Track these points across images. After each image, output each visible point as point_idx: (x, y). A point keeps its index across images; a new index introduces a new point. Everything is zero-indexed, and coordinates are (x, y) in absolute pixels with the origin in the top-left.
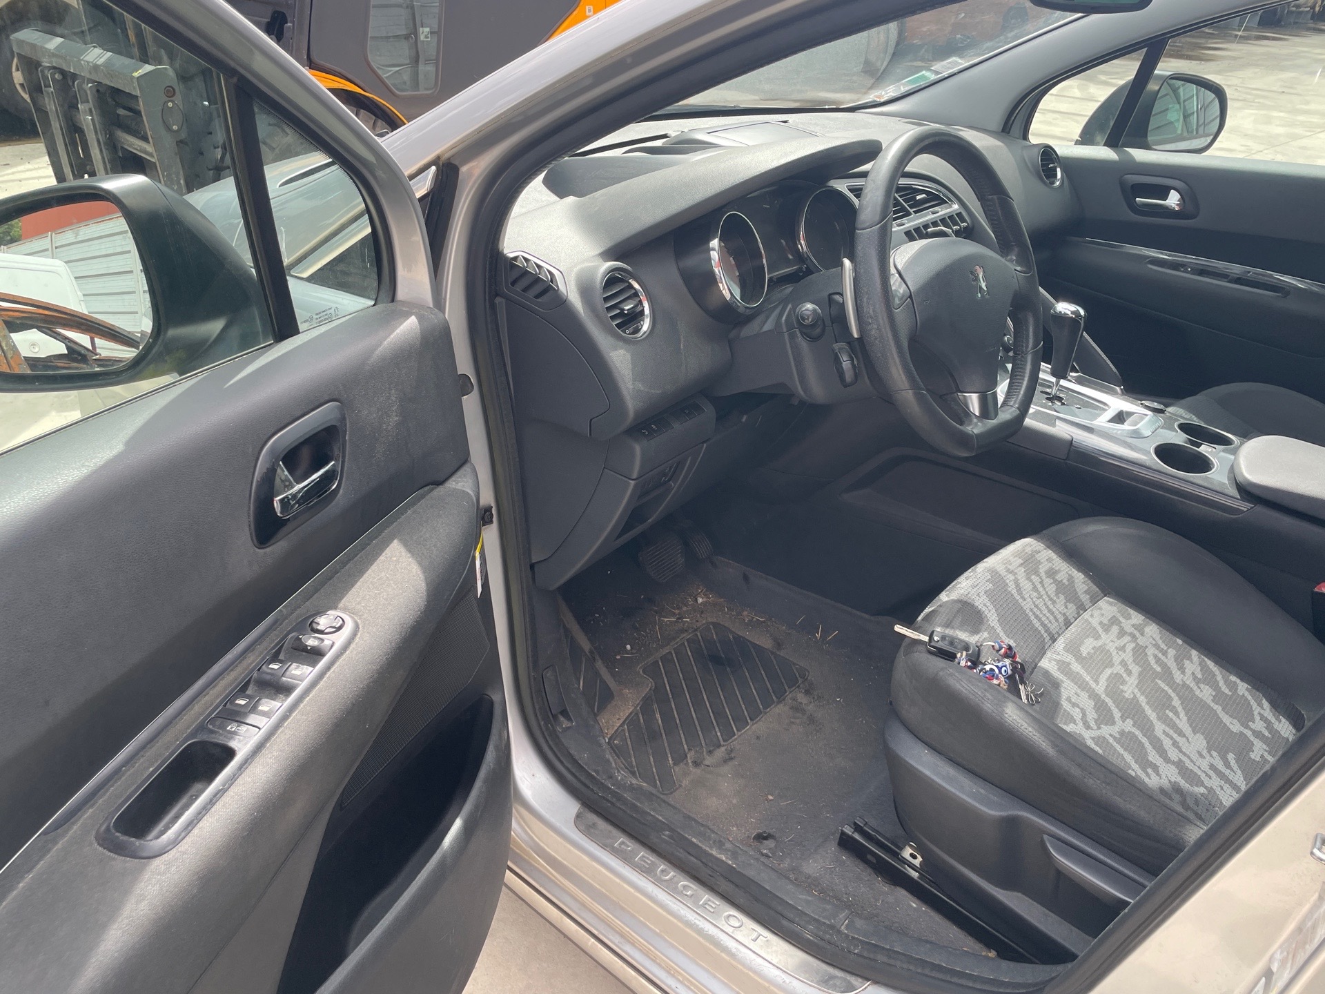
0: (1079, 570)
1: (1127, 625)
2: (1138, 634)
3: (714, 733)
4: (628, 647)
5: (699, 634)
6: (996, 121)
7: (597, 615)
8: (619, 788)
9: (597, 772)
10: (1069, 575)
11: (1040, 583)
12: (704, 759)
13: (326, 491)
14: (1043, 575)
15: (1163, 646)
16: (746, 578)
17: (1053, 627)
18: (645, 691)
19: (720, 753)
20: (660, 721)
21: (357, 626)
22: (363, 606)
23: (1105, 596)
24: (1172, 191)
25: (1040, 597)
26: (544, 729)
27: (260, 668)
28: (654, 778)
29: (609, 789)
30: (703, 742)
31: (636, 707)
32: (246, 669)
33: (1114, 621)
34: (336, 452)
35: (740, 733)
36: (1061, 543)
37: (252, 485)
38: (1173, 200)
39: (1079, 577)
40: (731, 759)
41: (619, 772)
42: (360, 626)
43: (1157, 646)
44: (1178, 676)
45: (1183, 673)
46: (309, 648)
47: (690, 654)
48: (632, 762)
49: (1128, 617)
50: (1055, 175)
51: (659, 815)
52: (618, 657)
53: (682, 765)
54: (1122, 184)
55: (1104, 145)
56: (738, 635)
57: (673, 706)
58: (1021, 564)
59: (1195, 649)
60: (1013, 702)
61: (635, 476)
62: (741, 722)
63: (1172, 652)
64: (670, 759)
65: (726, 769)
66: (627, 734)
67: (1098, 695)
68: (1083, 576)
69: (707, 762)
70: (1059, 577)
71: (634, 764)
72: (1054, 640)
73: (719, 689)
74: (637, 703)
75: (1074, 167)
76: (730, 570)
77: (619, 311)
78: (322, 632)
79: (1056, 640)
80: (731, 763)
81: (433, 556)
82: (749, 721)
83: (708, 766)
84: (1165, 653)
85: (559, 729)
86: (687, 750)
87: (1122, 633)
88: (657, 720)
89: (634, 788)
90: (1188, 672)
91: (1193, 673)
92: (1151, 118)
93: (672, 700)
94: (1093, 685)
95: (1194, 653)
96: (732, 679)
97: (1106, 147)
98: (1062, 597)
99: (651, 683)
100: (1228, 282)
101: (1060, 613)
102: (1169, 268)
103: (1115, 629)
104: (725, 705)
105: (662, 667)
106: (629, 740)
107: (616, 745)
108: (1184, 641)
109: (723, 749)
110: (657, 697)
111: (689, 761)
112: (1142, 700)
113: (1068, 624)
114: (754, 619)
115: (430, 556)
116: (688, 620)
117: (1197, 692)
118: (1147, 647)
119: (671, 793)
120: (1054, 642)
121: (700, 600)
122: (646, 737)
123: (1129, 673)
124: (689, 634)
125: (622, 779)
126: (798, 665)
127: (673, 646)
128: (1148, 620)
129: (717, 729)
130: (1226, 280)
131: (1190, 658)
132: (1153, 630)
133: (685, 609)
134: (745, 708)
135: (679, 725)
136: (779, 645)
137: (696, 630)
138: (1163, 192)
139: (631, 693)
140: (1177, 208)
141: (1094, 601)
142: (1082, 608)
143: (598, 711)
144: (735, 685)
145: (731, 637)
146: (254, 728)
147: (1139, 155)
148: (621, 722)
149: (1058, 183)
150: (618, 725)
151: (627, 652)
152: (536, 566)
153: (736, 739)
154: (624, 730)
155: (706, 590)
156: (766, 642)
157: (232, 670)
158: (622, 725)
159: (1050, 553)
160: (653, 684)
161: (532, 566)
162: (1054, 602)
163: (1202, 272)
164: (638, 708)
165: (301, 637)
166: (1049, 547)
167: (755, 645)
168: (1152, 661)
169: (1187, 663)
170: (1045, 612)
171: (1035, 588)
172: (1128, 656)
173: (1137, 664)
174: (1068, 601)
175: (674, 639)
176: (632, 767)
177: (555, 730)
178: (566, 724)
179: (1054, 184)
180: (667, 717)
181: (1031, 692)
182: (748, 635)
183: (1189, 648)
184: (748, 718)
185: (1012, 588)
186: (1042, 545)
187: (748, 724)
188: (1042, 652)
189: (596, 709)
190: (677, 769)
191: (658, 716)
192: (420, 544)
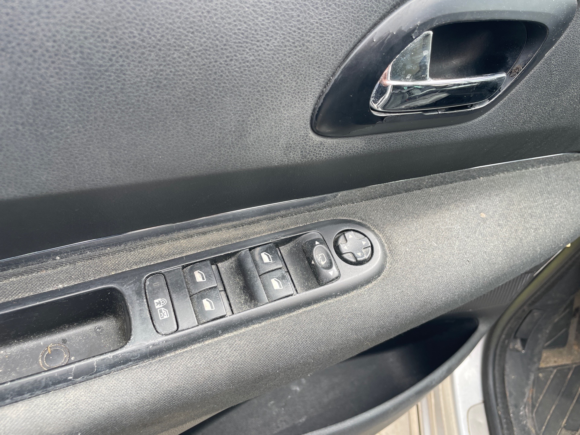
8: (515, 420)
9: (511, 395)
13: (466, 107)
21: (379, 273)
22: (406, 251)
26: (501, 340)
27: (254, 248)
28: (544, 423)
29: (509, 415)
31: (573, 364)
32: (246, 236)
34: (519, 65)
37: (360, 41)
41: (525, 408)
42: (382, 277)
46: (313, 263)
48: (539, 398)
64: (565, 420)
66: (552, 376)
71: (539, 400)
74: (576, 362)
78: (340, 254)
81: (524, 241)
85: (511, 346)
89: (524, 430)
106: (550, 381)
107: (539, 377)
115: (521, 239)
122: (563, 390)
125: (522, 416)
146: (175, 323)
148: (555, 364)
150: (552, 365)
154: (552, 372)
157: (235, 227)
158: (554, 367)
164: (574, 366)
165: (317, 243)
176: (536, 400)
177: (508, 346)
178: (518, 345)
192: (522, 216)
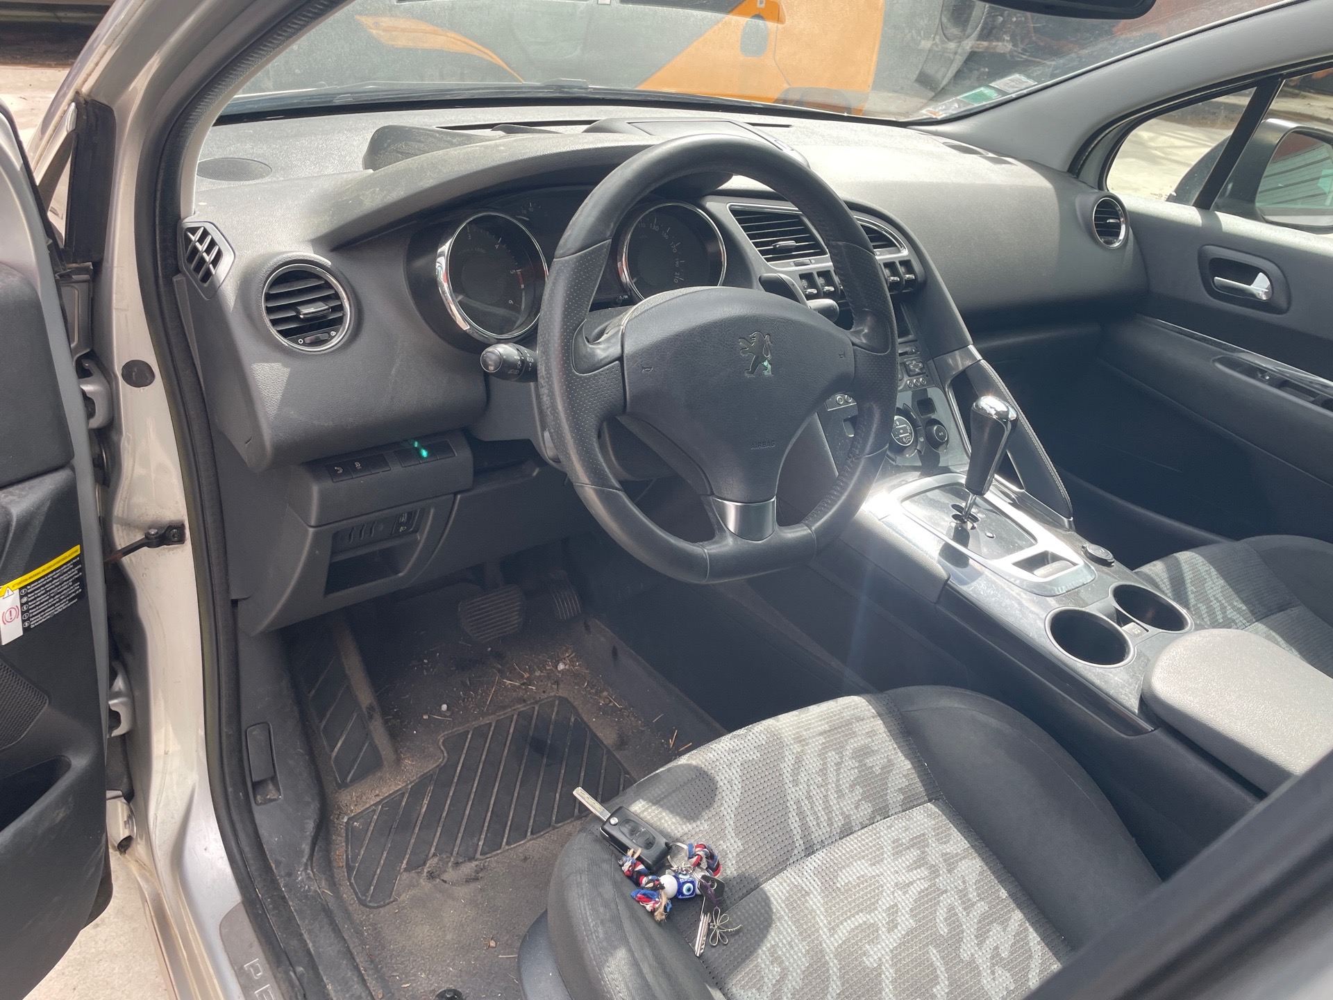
0: (907, 756)
1: (935, 852)
2: (943, 870)
3: (476, 839)
4: (444, 707)
5: (537, 708)
6: (1060, 157)
7: (426, 661)
8: (290, 892)
9: (278, 863)
10: (889, 761)
11: (837, 764)
12: (445, 871)
14: (848, 752)
15: (973, 895)
16: (615, 652)
17: (817, 834)
18: (431, 766)
19: (468, 868)
20: (424, 810)
23: (930, 801)
24: (1261, 274)
25: (825, 784)
28: (372, 881)
29: (279, 889)
30: (456, 849)
31: (407, 785)
33: (919, 842)
35: (507, 848)
36: (901, 714)
38: (1260, 286)
39: (904, 765)
40: (476, 879)
41: (305, 869)
43: (963, 894)
44: (968, 949)
45: (980, 944)
47: (511, 731)
48: (359, 854)
49: (942, 839)
50: (1118, 234)
51: (311, 940)
52: (425, 717)
53: (413, 874)
54: (1201, 256)
55: (1193, 206)
56: (582, 719)
57: (451, 794)
58: (825, 732)
59: (1021, 910)
60: (630, 951)
61: (313, 523)
62: (519, 833)
63: (981, 907)
64: (405, 863)
65: (463, 892)
66: (375, 817)
67: (821, 951)
68: (910, 766)
69: (445, 877)
70: (869, 762)
71: (361, 857)
72: (810, 851)
73: (518, 784)
74: (412, 779)
75: (1145, 226)
76: (600, 637)
77: (295, 314)
79: (813, 852)
80: (472, 885)
82: (529, 834)
83: (445, 882)
84: (968, 906)
86: (431, 855)
87: (920, 862)
88: (421, 808)
89: (306, 896)
90: (990, 943)
91: (997, 948)
92: (1263, 180)
93: (454, 785)
94: (824, 933)
95: (1018, 916)
96: (542, 774)
97: (1194, 208)
98: (859, 790)
99: (444, 757)
100: (1312, 402)
101: (843, 813)
102: (1240, 372)
103: (914, 853)
104: (513, 806)
105: (468, 740)
106: (373, 824)
107: (353, 828)
108: (1011, 895)
109: (474, 864)
110: (440, 779)
111: (426, 870)
112: (889, 973)
113: (847, 831)
114: (611, 704)
116: (534, 688)
117: (986, 980)
118: (946, 891)
119: (378, 907)
120: (807, 856)
121: (561, 667)
122: (395, 825)
123: (892, 926)
124: (525, 706)
125: (301, 881)
126: (629, 774)
127: (498, 716)
128: (971, 850)
129: (483, 837)
130: (1312, 399)
131: (1004, 923)
132: (972, 867)
133: (538, 673)
134: (535, 815)
135: (443, 820)
136: (622, 743)
137: (536, 702)
138: (1249, 274)
139: (413, 765)
140: (1264, 298)
141: (909, 804)
142: (883, 812)
143: (352, 781)
144: (540, 783)
145: (573, 720)
147: (1232, 223)
148: (378, 799)
149: (1117, 245)
150: (372, 803)
151: (440, 713)
152: (239, 603)
153: (498, 854)
154: (374, 811)
155: (575, 657)
156: (607, 736)
158: (376, 804)
159: (879, 725)
160: (445, 760)
161: (235, 603)
162: (840, 794)
163: (1283, 384)
164: (410, 786)
166: (880, 715)
167: (594, 736)
168: (941, 913)
169: (996, 928)
170: (819, 808)
171: (823, 771)
172: (906, 901)
173: (912, 916)
174: (865, 797)
175: (505, 708)
176: (355, 860)
179: (1112, 243)
180: (435, 807)
181: (719, 928)
182: (593, 722)
183: (1013, 906)
184: (530, 830)
185: (787, 766)
186: (873, 711)
187: (525, 836)
188: (779, 867)
189: (349, 779)
190: (405, 876)
191: (426, 802)
